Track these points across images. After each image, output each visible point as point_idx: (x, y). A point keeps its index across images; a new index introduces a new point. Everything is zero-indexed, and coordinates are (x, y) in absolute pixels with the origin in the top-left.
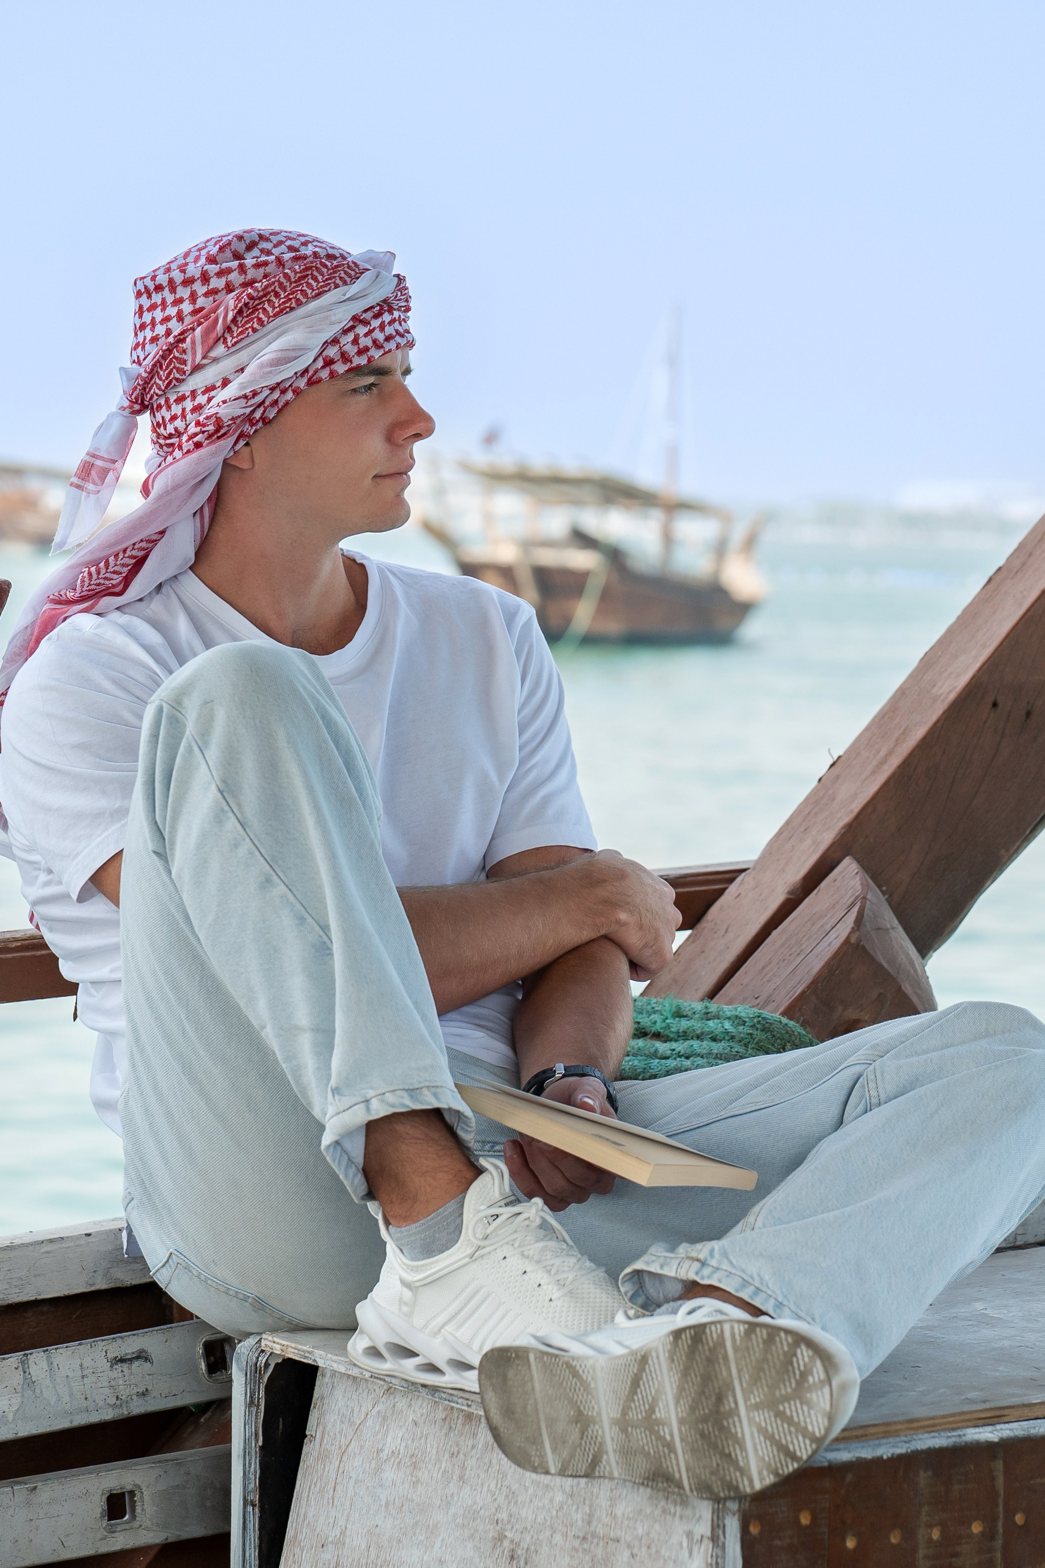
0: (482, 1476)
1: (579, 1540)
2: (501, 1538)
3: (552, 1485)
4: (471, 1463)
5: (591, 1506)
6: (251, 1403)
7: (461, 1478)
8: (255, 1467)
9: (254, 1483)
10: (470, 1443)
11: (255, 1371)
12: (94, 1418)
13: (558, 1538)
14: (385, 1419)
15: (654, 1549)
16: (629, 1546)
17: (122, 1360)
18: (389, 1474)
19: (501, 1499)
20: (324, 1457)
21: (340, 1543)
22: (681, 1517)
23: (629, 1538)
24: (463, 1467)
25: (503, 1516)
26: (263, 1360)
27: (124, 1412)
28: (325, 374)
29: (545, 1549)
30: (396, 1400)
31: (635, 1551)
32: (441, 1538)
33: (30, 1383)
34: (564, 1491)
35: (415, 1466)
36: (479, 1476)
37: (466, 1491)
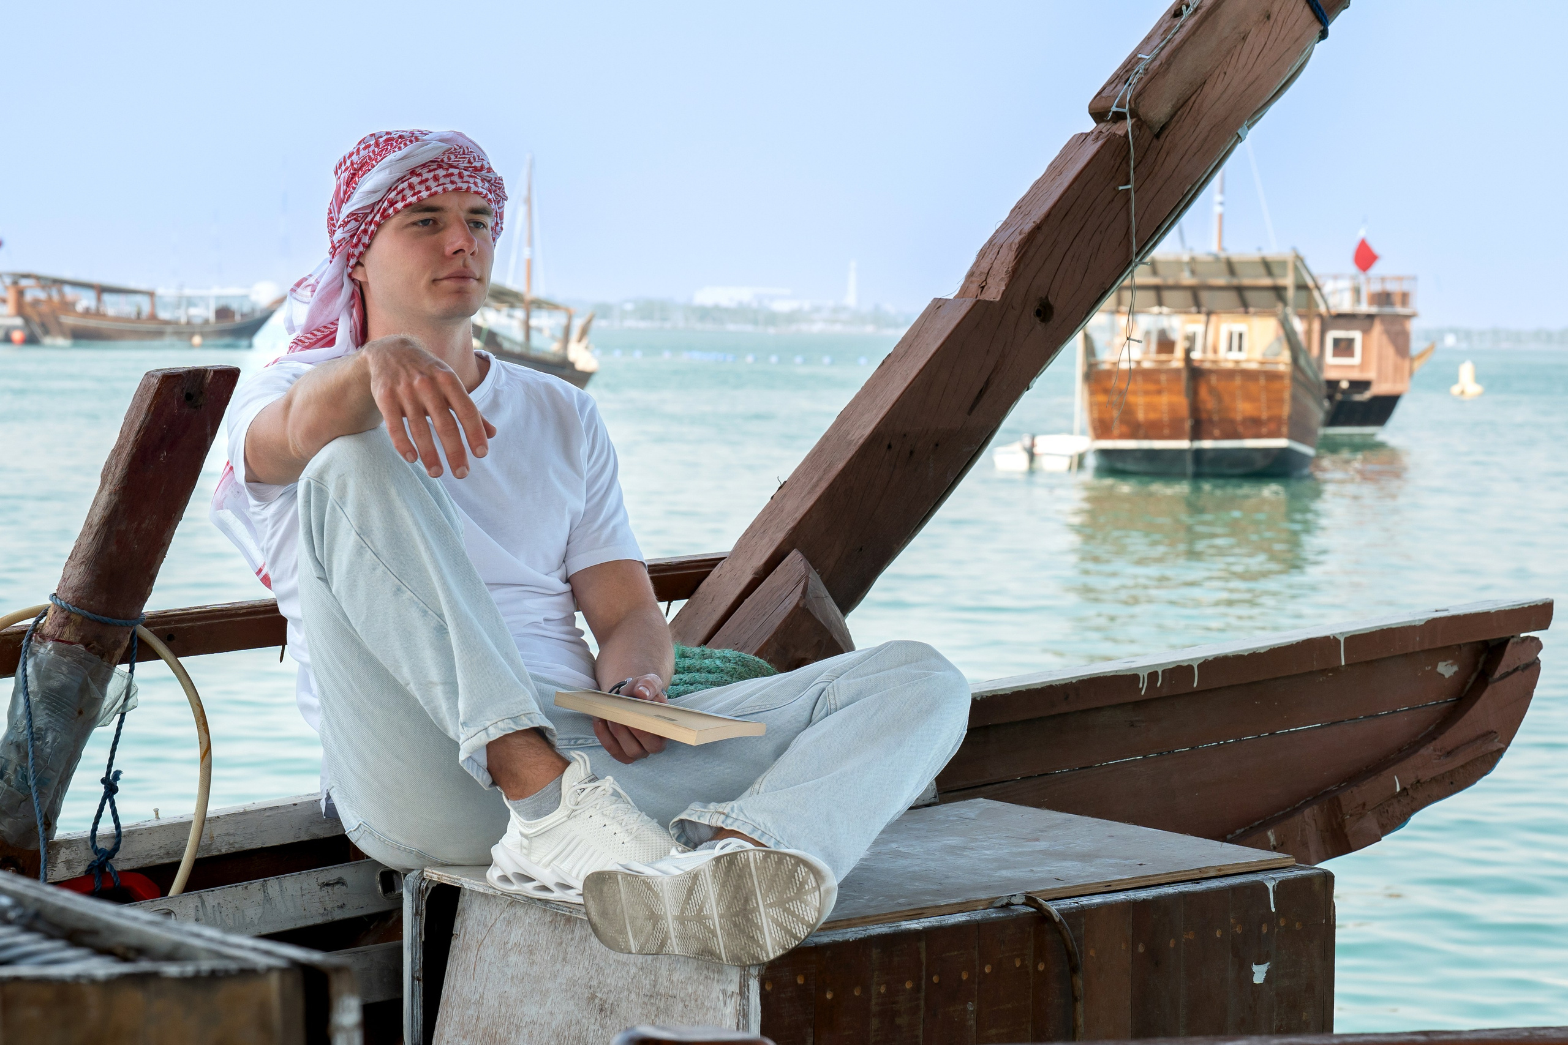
0: (579, 958)
1: (648, 998)
2: (593, 997)
3: (628, 962)
4: (570, 949)
5: (655, 975)
6: (416, 913)
7: (564, 959)
8: (419, 955)
9: (419, 965)
10: (570, 937)
11: (418, 893)
12: (310, 922)
13: (633, 996)
14: (509, 922)
15: (699, 1002)
16: (682, 1000)
17: (328, 885)
18: (513, 958)
19: (593, 973)
20: (467, 948)
21: (479, 1003)
22: (718, 981)
23: (682, 995)
24: (566, 952)
25: (594, 983)
26: (424, 885)
27: (329, 918)
28: (391, 211)
29: (624, 1004)
30: (517, 910)
31: (687, 1003)
32: (551, 998)
33: (268, 899)
34: (636, 966)
35: (531, 952)
36: (576, 958)
37: (568, 968)
